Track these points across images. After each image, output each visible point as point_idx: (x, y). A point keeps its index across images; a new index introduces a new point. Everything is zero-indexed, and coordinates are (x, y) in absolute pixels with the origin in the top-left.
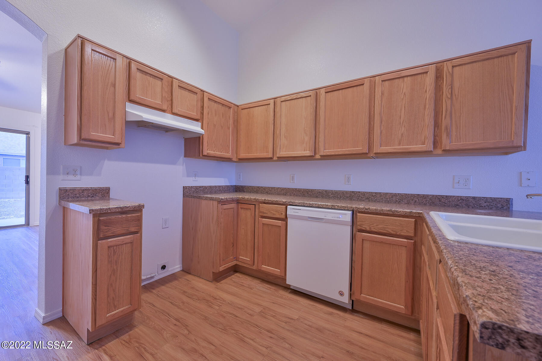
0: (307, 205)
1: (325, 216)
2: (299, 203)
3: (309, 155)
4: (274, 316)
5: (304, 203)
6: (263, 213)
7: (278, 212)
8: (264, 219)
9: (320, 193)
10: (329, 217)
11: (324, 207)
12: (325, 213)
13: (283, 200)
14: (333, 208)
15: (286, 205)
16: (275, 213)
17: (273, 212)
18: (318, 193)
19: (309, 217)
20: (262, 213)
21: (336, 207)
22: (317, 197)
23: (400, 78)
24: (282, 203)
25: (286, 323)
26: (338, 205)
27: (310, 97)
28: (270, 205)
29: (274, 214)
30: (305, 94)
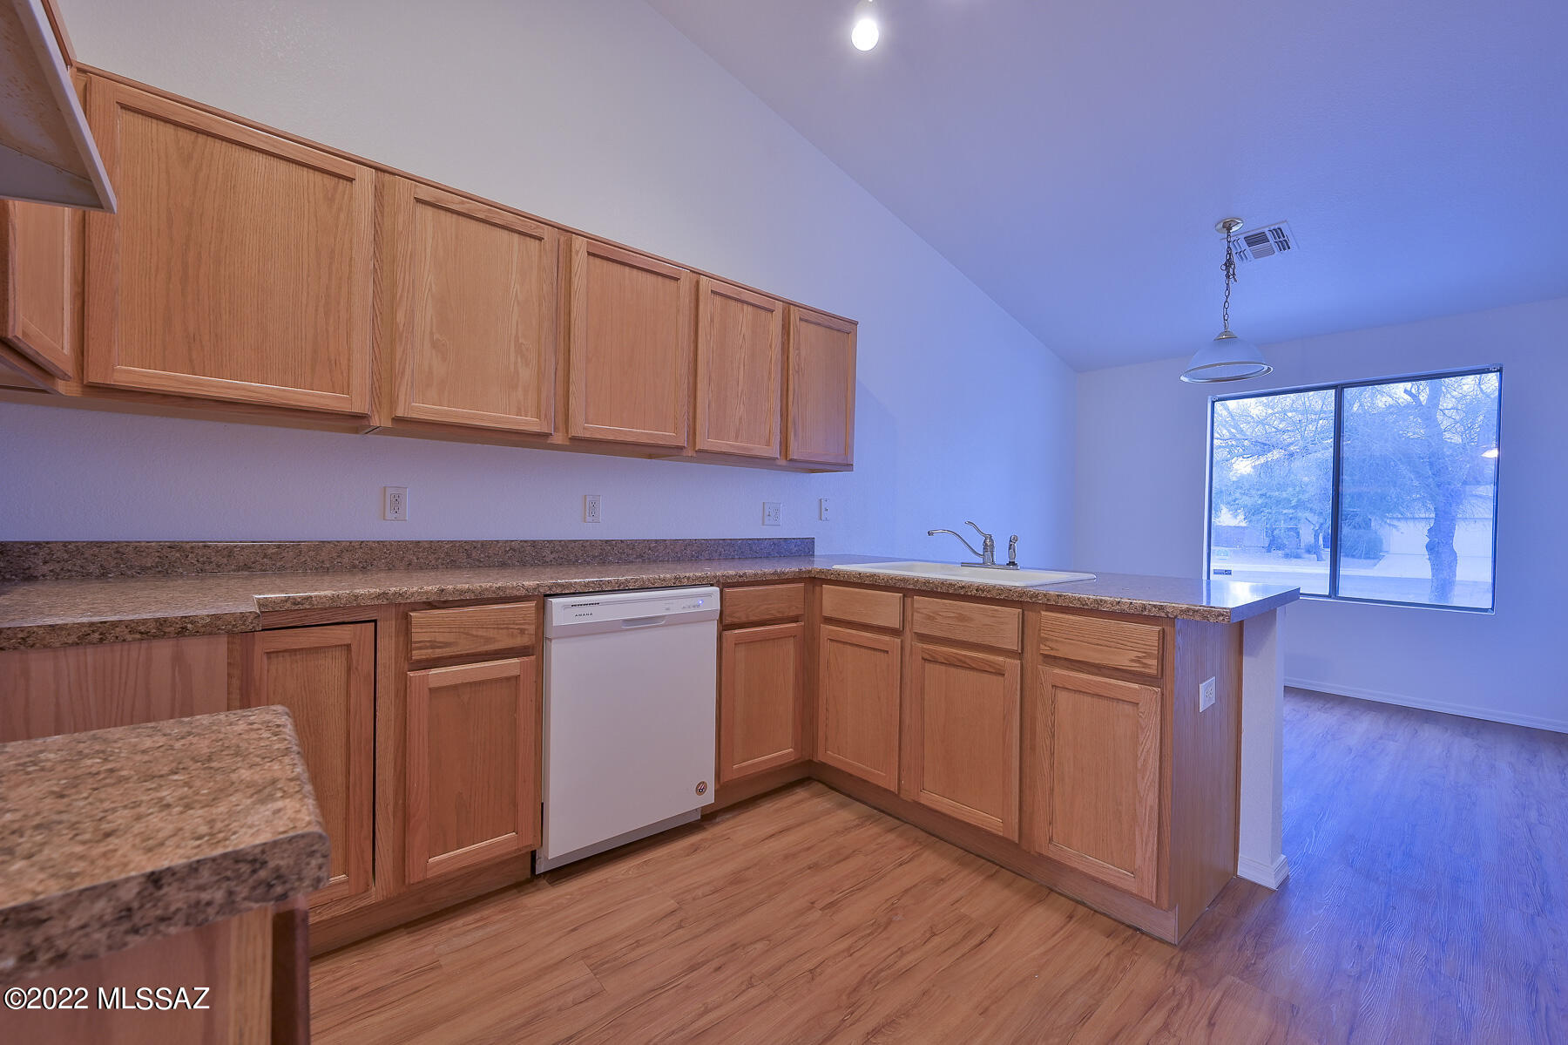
0: (610, 589)
1: (668, 609)
2: (587, 585)
3: (536, 429)
4: (638, 944)
5: (600, 583)
6: (433, 647)
7: (508, 628)
8: (434, 671)
9: (514, 550)
10: (677, 608)
11: (656, 585)
12: (667, 602)
13: (526, 583)
14: (677, 584)
15: (542, 599)
16: (491, 633)
17: (481, 633)
18: (507, 552)
19: (625, 621)
20: (427, 648)
21: (685, 582)
22: (503, 565)
23: (736, 300)
24: (523, 592)
25: (680, 927)
26: (687, 575)
27: (537, 241)
28: (466, 609)
29: (488, 640)
30: (523, 223)
